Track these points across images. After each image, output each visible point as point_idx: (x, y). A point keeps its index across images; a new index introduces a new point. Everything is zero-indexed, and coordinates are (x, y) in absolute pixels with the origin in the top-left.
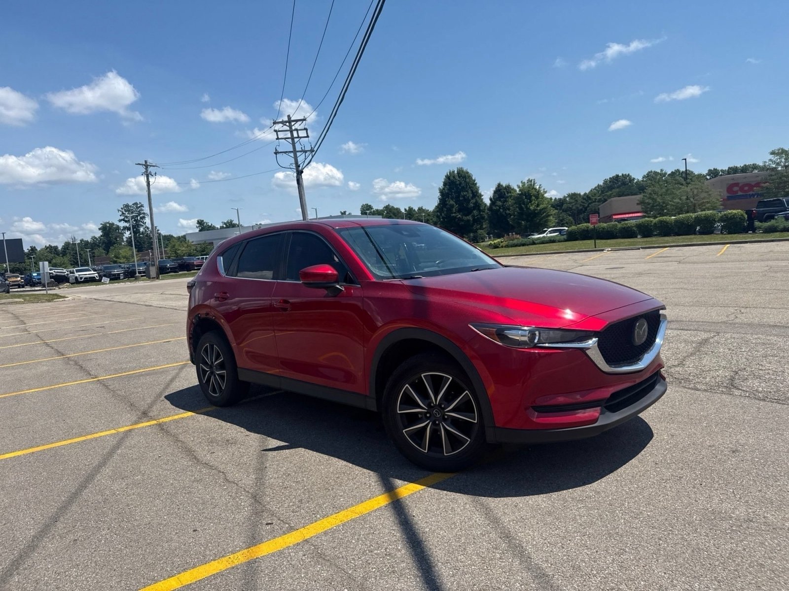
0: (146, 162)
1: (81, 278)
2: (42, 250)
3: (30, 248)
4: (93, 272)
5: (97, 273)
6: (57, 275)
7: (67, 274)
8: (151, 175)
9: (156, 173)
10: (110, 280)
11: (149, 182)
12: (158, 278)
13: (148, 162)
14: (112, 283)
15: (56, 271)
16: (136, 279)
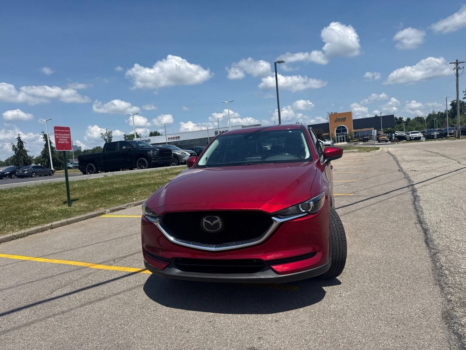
0: (457, 61)
1: (413, 137)
2: (413, 119)
3: (407, 119)
4: (420, 134)
5: (423, 134)
6: (399, 136)
7: (405, 135)
8: (460, 69)
9: (463, 67)
10: (425, 139)
11: (458, 74)
12: (458, 138)
13: (458, 60)
14: (426, 141)
15: (399, 133)
16: (447, 138)
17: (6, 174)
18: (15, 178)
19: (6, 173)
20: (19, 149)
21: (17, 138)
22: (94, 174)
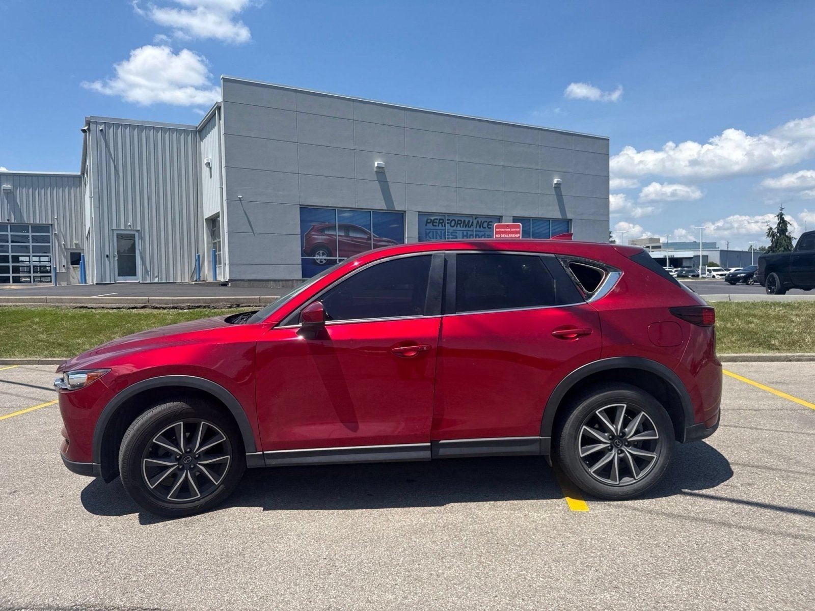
17: (739, 277)
18: (753, 284)
19: (739, 275)
20: (778, 235)
21: (778, 216)
22: (776, 294)
